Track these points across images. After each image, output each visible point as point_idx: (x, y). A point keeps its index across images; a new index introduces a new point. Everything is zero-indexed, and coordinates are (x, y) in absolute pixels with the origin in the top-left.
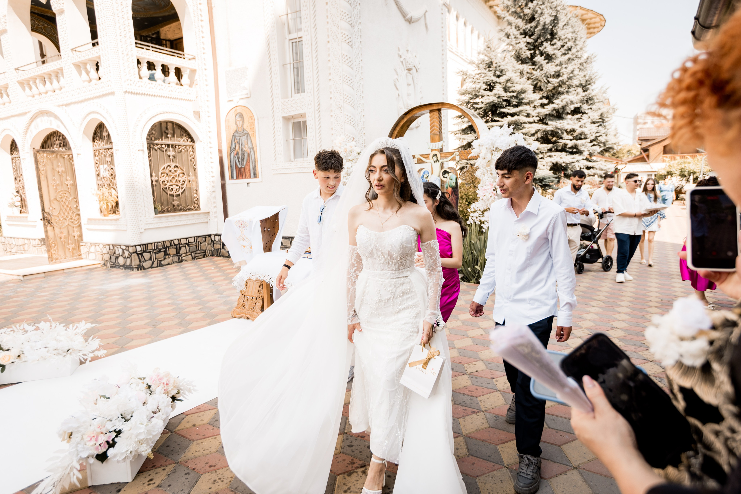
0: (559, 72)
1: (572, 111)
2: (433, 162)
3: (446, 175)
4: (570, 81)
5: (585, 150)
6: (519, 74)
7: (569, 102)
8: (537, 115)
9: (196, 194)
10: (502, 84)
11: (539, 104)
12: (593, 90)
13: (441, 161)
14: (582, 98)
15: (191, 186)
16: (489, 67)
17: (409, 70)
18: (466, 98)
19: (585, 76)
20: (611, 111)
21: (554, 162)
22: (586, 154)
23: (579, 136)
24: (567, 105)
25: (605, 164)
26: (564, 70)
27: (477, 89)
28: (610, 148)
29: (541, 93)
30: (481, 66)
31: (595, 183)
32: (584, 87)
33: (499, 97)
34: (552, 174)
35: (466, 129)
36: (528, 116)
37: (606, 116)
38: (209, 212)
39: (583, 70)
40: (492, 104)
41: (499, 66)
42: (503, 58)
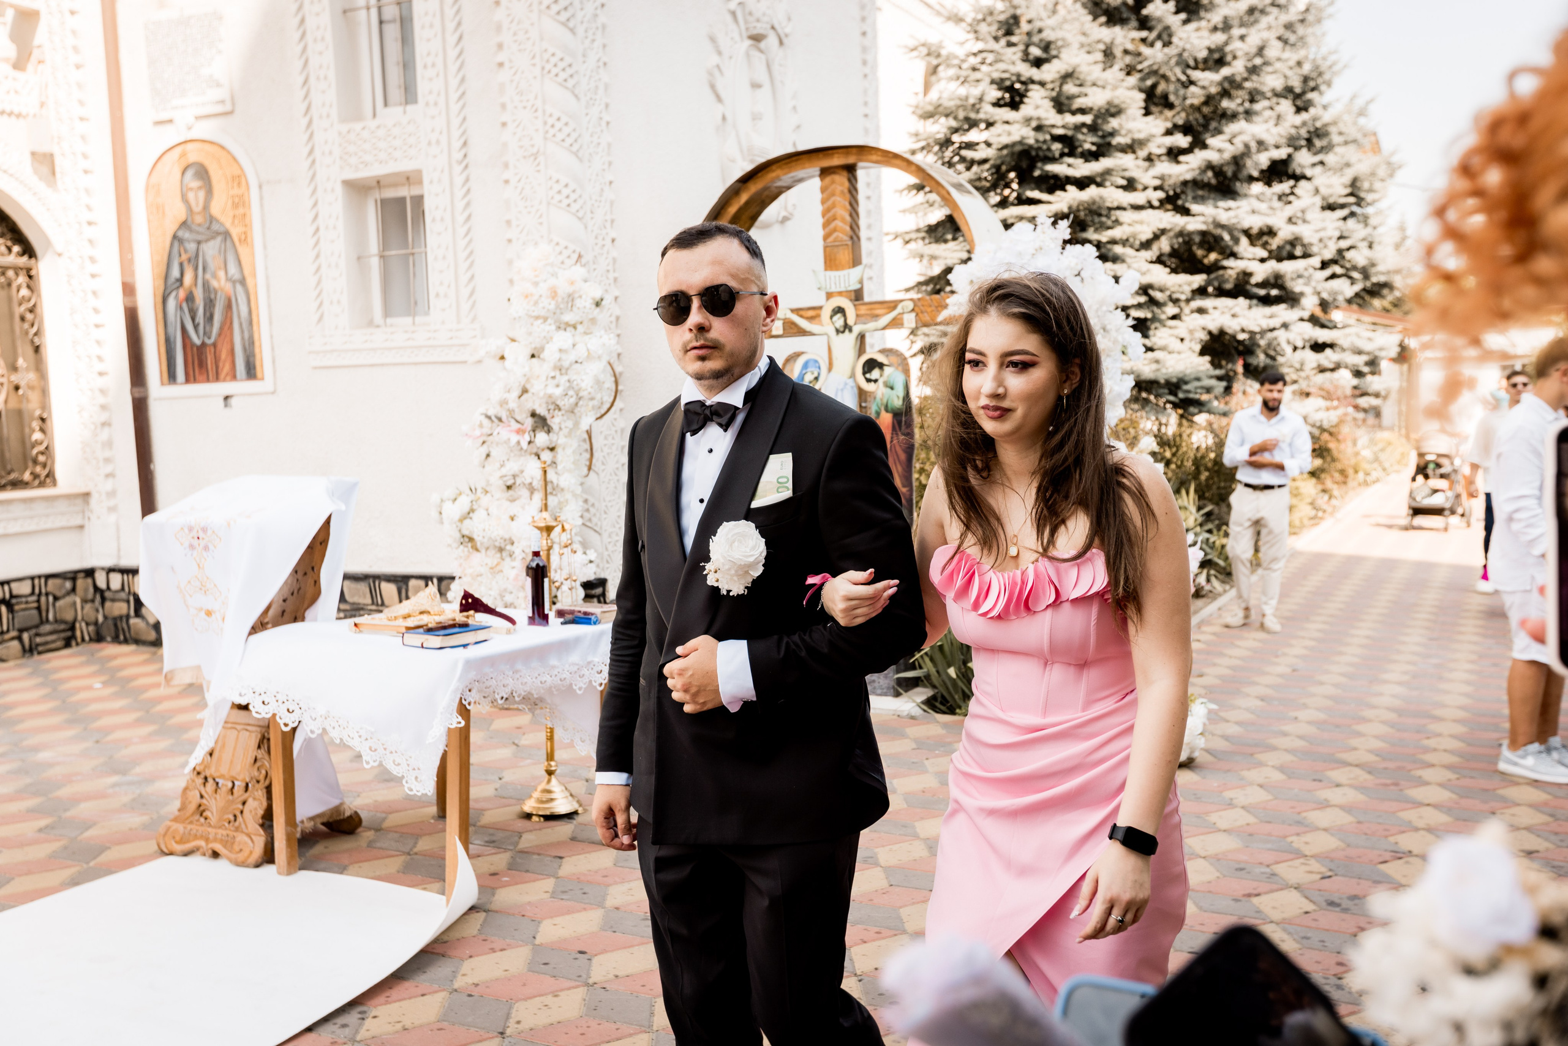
0: (1220, 49)
1: (1262, 172)
2: (834, 332)
3: (875, 374)
4: (1254, 77)
5: (1308, 290)
6: (1099, 56)
7: (1253, 146)
8: (1157, 182)
9: (42, 430)
10: (1050, 86)
11: (1163, 151)
12: (1325, 107)
13: (857, 329)
14: (1293, 131)
15: (24, 406)
16: (1009, 33)
17: (757, 38)
18: (939, 128)
19: (1299, 64)
20: (1382, 172)
21: (1214, 327)
22: (1310, 304)
23: (1288, 247)
24: (1247, 152)
25: (1371, 334)
26: (1236, 46)
27: (972, 101)
28: (1386, 285)
29: (1169, 113)
30: (983, 28)
31: (1339, 393)
32: (1298, 96)
33: (1039, 128)
34: (1209, 366)
35: (939, 224)
36: (1130, 185)
37: (1366, 185)
38: (86, 495)
39: (1293, 45)
40: (1018, 148)
41: (1040, 31)
42: (1050, 6)
